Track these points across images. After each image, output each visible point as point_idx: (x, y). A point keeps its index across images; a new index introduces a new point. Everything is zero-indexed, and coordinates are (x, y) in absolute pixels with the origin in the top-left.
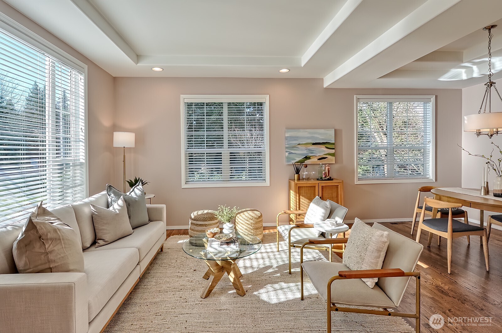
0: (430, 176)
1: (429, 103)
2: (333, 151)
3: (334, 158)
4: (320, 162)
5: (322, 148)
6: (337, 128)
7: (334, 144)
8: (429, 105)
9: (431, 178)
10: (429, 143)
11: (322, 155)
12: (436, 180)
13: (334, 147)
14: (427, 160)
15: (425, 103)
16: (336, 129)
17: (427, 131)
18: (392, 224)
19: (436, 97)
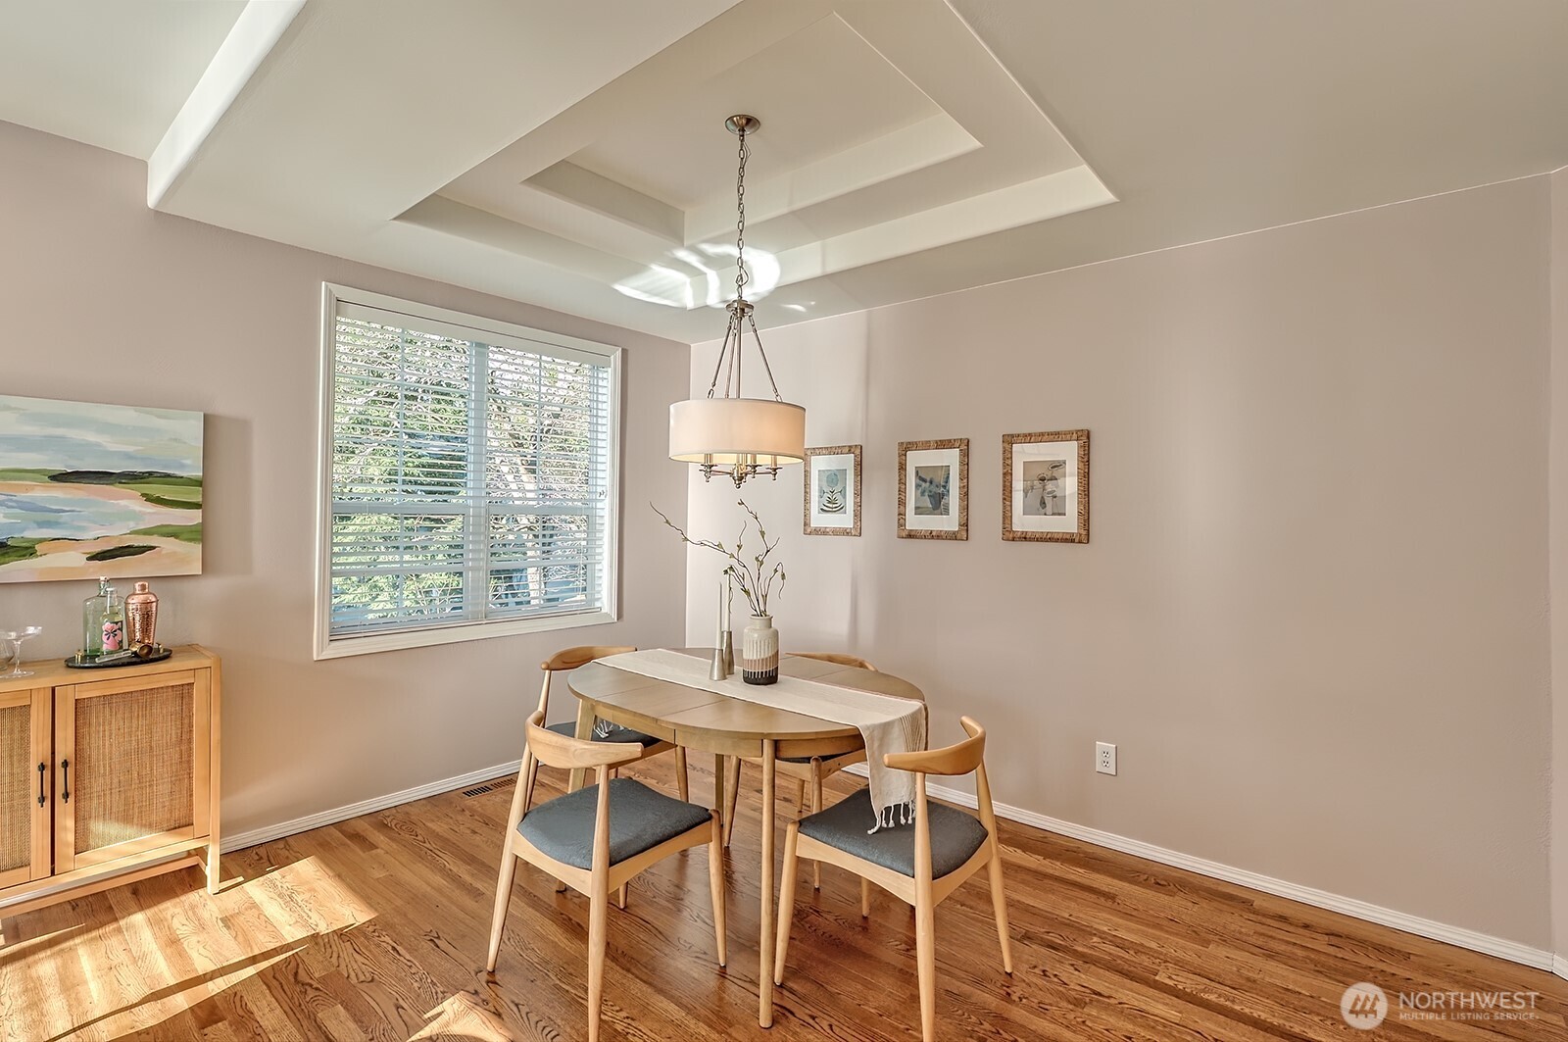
0: (602, 603)
1: (605, 369)
2: (194, 517)
3: (196, 549)
4: (103, 571)
5: (123, 502)
6: (222, 408)
7: (199, 483)
8: (605, 375)
9: (606, 610)
10: (602, 497)
11: (118, 533)
12: (620, 616)
13: (199, 499)
14: (598, 551)
15: (595, 368)
16: (214, 416)
17: (599, 457)
18: (468, 793)
19: (624, 352)
